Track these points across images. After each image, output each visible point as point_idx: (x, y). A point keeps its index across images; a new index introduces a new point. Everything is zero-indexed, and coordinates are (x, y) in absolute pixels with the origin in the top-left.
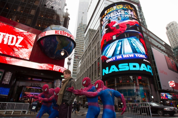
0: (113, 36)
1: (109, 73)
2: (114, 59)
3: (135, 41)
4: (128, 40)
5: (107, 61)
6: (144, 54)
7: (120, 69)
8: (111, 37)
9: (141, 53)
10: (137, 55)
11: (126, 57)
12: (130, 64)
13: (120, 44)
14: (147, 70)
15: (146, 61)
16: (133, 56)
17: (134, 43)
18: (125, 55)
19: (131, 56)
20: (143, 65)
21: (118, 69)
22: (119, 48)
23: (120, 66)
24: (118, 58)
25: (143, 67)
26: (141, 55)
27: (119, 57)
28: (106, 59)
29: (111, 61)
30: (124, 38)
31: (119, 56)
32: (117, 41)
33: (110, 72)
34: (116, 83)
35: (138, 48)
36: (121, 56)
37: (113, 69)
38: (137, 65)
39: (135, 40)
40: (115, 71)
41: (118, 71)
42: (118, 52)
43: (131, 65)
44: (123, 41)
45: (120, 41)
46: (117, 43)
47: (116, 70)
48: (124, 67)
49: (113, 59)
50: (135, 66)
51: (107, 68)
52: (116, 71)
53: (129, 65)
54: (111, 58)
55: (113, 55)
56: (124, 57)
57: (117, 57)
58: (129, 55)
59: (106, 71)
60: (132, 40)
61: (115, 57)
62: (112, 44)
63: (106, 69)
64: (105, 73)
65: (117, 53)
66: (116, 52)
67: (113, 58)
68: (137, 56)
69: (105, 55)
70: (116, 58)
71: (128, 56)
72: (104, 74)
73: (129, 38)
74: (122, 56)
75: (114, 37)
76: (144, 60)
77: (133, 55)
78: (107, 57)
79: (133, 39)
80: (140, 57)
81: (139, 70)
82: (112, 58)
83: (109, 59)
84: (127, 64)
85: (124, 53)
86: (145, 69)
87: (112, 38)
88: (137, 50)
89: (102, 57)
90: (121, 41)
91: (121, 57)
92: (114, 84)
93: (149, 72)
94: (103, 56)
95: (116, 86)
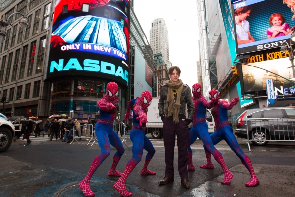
0: (84, 5)
1: (64, 70)
2: (78, 48)
3: (117, 28)
4: (108, 22)
5: (64, 48)
6: (124, 53)
7: (84, 68)
8: (79, 5)
9: (121, 50)
10: (115, 51)
11: (99, 50)
12: (102, 62)
13: (93, 25)
14: (123, 78)
15: (125, 63)
16: (109, 51)
17: (115, 31)
18: (98, 46)
19: (106, 51)
20: (120, 69)
21: (83, 66)
22: (90, 31)
23: (86, 62)
24: (84, 48)
25: (120, 73)
26: (121, 53)
27: (87, 47)
28: (61, 44)
29: (71, 49)
30: (103, 16)
31: (87, 45)
32: (90, 17)
33: (67, 69)
34: (73, 90)
35: (119, 41)
36: (90, 45)
37: (73, 64)
38: (112, 66)
39: (117, 25)
40: (75, 70)
41: (81, 69)
42: (87, 38)
43: (105, 64)
44: (99, 21)
45: (94, 19)
46: (89, 21)
47: (78, 67)
48: (91, 65)
49: (75, 47)
50: (108, 68)
51: (61, 61)
52: (77, 69)
53: (100, 64)
54: (71, 44)
55: (77, 40)
56: (95, 49)
57: (84, 45)
58: (105, 48)
59: (58, 66)
60: (113, 24)
61: (79, 45)
62: (78, 19)
63: (58, 62)
64: (55, 69)
65: (85, 39)
66: (83, 36)
67: (76, 45)
68: (115, 53)
69: (59, 36)
70: (81, 46)
71: (102, 50)
72: (52, 71)
73: (110, 20)
74: (93, 46)
75: (85, 8)
76: (123, 62)
77: (110, 49)
78: (65, 40)
79: (115, 24)
80: (119, 55)
81: (113, 75)
82: (73, 45)
83: (68, 46)
84: (98, 62)
85: (97, 43)
86: (122, 75)
87: (82, 8)
88: (117, 43)
89: (52, 36)
90: (97, 20)
91: (90, 48)
92: (70, 90)
93: (125, 80)
94: (56, 36)
95: (72, 94)
